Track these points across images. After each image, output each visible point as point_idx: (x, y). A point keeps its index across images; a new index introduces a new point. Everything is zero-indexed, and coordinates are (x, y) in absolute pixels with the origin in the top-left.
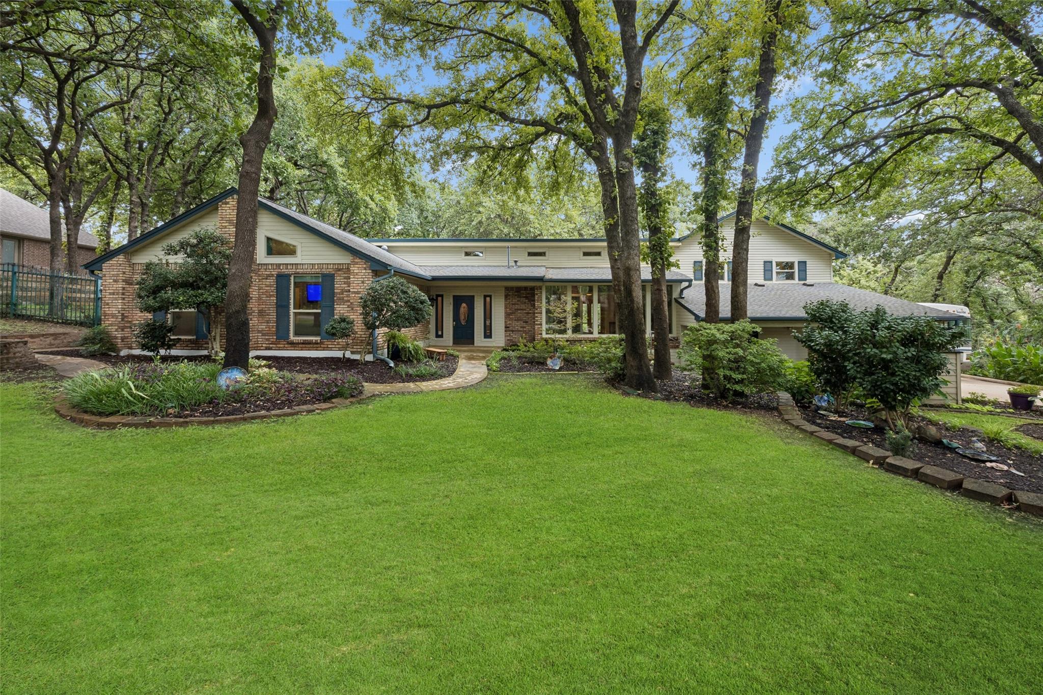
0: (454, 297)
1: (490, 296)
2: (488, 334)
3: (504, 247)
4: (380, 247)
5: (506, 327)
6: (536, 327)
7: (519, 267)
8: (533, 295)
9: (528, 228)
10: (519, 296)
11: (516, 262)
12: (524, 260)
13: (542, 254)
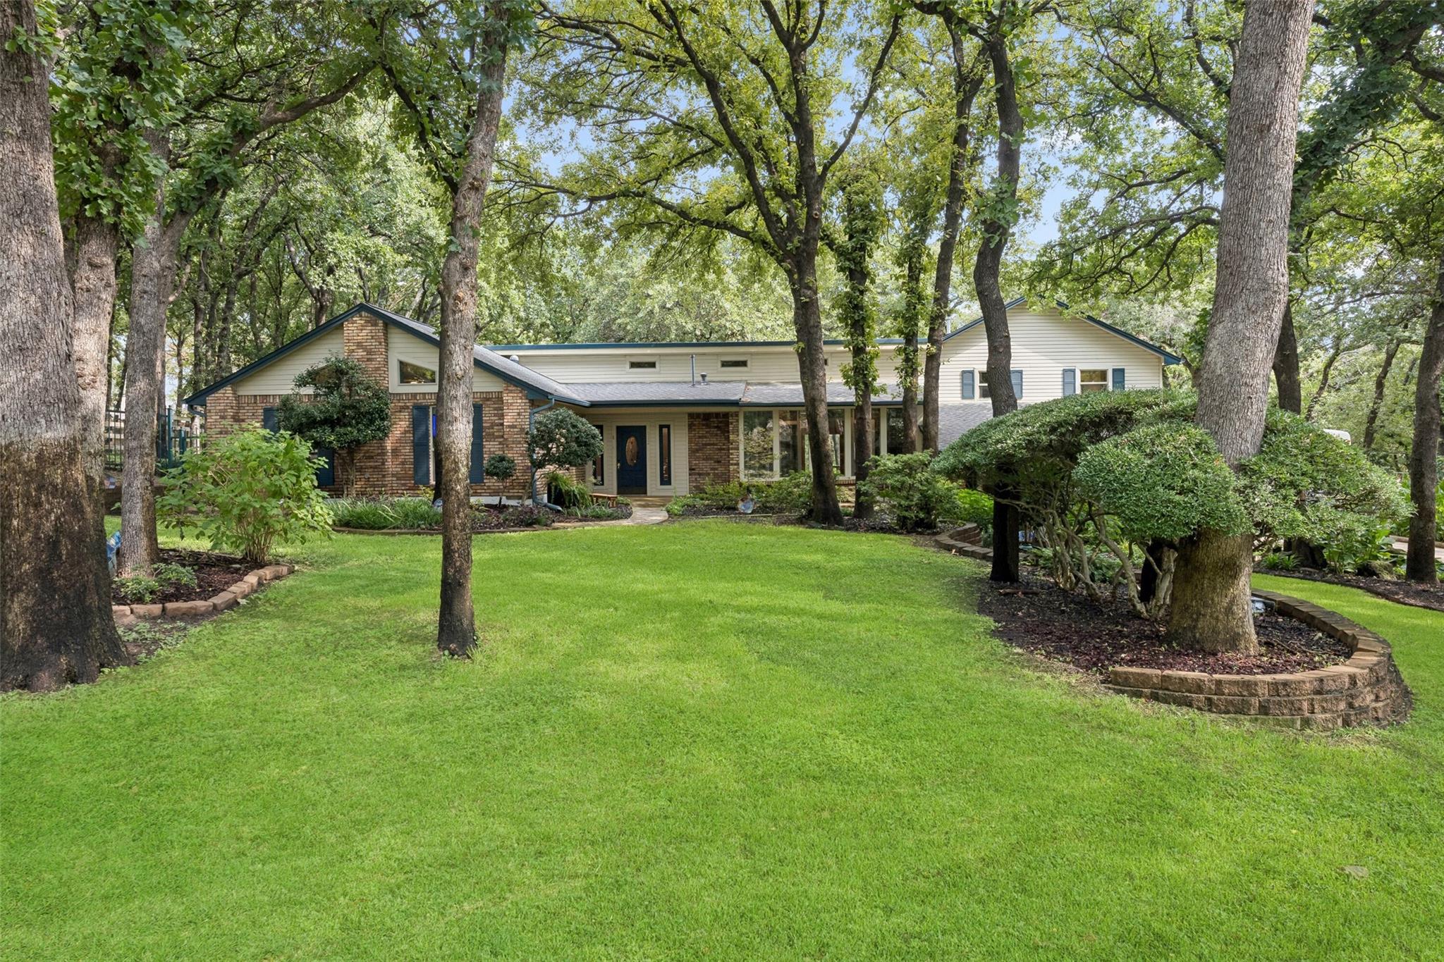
0: (618, 428)
1: (668, 427)
2: (666, 479)
3: (687, 355)
4: (508, 357)
5: (691, 469)
6: (732, 468)
7: (708, 383)
8: (727, 424)
9: (723, 321)
10: (708, 426)
11: (703, 376)
12: (715, 372)
13: (744, 364)
